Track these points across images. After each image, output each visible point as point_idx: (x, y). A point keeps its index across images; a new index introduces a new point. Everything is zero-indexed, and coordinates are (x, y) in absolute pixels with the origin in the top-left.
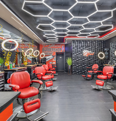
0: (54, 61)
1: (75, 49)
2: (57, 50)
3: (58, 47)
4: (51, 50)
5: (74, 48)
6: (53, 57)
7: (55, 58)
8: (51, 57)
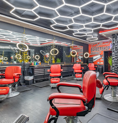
0: (102, 61)
1: (115, 45)
2: (105, 48)
3: (106, 45)
4: (99, 49)
5: (113, 44)
6: (101, 56)
7: (103, 57)
8: (99, 57)
